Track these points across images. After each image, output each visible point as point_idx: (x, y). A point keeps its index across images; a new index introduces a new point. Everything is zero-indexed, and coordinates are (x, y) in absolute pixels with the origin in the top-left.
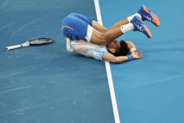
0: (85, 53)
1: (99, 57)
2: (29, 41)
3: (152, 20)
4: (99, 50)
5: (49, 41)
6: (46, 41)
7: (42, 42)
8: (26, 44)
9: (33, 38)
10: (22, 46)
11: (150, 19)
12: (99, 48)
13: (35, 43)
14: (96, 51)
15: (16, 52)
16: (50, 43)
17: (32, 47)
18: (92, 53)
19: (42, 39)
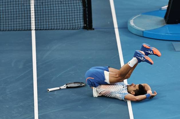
0: (110, 96)
1: (122, 97)
2: (66, 85)
3: (153, 52)
4: (121, 92)
5: (82, 84)
6: (80, 85)
7: (76, 85)
8: (64, 87)
9: (69, 82)
10: (60, 88)
11: (152, 52)
12: (121, 91)
13: (71, 86)
14: (118, 93)
15: (55, 93)
16: (83, 86)
17: (68, 90)
18: (116, 95)
19: (77, 82)
